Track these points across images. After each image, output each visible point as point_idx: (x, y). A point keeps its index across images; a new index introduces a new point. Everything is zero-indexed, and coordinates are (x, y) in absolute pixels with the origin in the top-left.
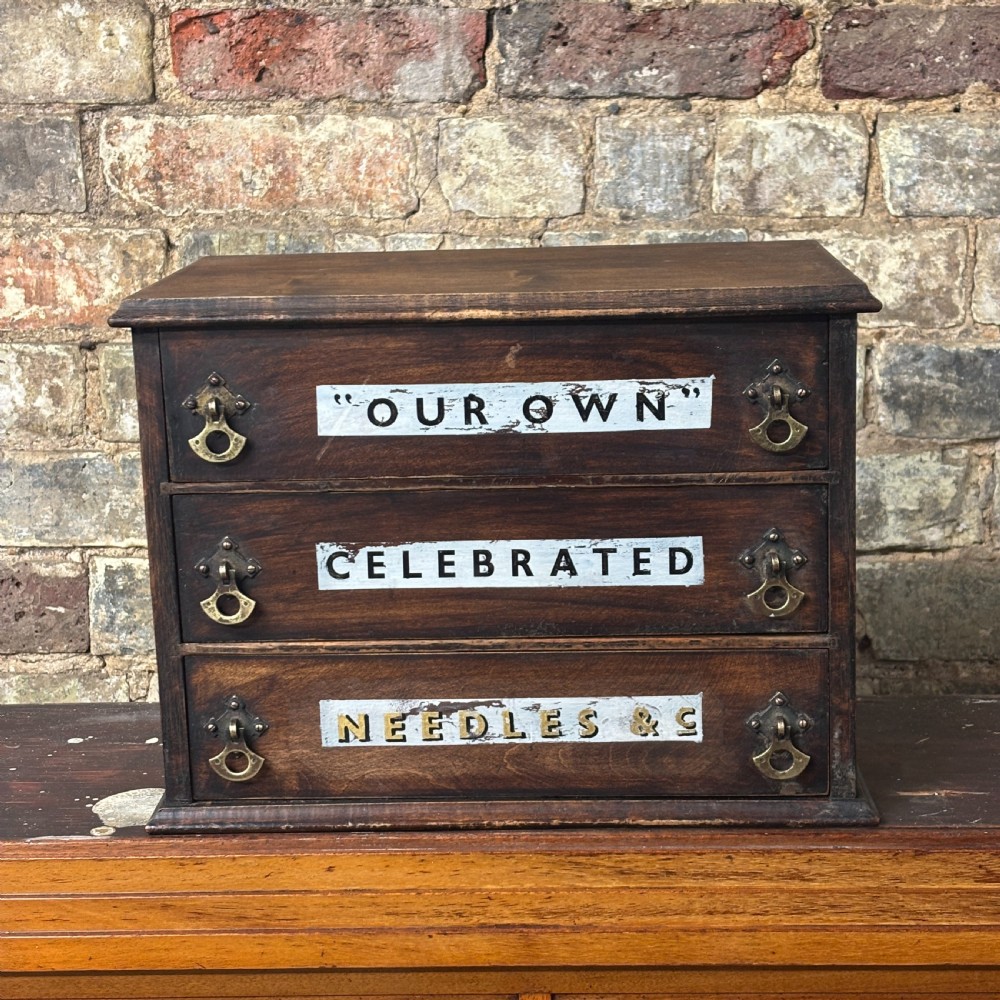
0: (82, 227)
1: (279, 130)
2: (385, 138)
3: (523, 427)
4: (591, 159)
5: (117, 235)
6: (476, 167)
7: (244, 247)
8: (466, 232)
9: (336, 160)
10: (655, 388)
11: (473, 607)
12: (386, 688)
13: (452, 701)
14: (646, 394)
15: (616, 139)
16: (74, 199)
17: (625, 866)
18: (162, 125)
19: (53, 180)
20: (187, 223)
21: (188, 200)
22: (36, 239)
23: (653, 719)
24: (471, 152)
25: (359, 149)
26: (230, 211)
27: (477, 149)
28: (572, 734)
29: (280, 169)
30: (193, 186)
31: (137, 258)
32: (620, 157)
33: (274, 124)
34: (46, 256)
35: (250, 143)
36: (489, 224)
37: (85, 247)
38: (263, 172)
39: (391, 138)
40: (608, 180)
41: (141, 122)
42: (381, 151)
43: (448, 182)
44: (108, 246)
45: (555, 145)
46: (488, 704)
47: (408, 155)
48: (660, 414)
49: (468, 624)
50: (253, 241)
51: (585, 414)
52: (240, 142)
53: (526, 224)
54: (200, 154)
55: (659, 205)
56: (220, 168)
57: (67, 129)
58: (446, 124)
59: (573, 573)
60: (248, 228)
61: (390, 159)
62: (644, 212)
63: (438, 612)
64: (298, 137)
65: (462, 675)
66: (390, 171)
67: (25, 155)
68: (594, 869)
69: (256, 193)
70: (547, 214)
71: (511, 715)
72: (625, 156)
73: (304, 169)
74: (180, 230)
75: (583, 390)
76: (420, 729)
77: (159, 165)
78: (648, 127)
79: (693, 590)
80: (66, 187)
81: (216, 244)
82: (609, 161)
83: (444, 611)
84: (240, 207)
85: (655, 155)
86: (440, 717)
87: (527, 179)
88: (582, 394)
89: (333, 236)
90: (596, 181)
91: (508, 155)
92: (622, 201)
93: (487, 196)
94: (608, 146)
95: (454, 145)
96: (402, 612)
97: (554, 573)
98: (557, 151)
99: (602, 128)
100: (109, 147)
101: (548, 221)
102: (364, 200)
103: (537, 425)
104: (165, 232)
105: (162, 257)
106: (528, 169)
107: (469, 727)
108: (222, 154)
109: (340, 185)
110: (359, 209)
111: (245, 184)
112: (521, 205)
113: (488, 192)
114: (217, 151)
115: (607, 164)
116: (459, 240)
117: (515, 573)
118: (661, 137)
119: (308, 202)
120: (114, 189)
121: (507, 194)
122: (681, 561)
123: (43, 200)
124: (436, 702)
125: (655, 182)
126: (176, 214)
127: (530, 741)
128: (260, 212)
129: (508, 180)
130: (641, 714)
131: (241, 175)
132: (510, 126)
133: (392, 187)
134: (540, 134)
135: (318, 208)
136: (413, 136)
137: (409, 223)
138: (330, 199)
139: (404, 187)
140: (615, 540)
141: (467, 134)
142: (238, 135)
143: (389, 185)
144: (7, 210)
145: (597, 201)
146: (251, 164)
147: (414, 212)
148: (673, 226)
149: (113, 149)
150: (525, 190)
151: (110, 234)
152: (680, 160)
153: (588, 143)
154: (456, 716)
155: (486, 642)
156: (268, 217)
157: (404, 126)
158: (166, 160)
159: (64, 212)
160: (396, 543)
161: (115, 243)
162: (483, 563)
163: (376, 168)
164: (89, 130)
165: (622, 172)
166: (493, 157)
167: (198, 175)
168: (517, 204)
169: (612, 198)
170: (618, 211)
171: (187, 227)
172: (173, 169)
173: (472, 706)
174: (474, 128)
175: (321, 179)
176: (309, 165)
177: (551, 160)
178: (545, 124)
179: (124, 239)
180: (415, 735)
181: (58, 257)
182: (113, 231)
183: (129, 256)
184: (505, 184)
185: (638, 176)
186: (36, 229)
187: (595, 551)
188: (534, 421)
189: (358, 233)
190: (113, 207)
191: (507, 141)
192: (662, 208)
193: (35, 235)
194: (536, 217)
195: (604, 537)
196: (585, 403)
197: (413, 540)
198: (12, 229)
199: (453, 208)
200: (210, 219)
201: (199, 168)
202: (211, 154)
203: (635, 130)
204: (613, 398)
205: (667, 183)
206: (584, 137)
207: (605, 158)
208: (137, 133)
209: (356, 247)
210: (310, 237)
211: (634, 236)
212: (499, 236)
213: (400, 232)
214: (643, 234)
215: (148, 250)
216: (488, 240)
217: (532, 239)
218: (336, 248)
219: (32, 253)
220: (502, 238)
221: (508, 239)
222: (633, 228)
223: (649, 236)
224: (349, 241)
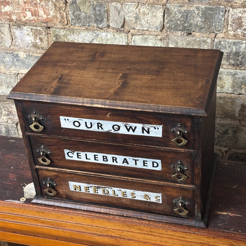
3: (113, 131)
7: (85, 4)
8: (145, 3)
10: (147, 126)
11: (103, 167)
12: (83, 181)
13: (100, 186)
14: (144, 127)
23: (149, 197)
28: (129, 197)
31: (58, 6)
34: (36, 4)
37: (45, 2)
44: (51, 3)
46: (109, 188)
48: (148, 132)
49: (102, 171)
50: (87, 3)
51: (128, 130)
59: (128, 163)
63: (95, 167)
65: (102, 181)
71: (114, 191)
75: (128, 125)
76: (93, 190)
79: (159, 171)
81: (78, 3)
83: (96, 167)
86: (97, 189)
88: (127, 126)
96: (87, 166)
97: (123, 163)
103: (116, 131)
105: (64, 6)
107: (104, 192)
116: (143, 5)
117: (113, 162)
122: (155, 165)
124: (96, 186)
127: (119, 197)
130: (146, 195)
140: (138, 158)
148: (203, 4)
154: (101, 189)
155: (107, 175)
160: (83, 152)
162: (105, 159)
173: (105, 188)
180: (91, 191)
181: (38, 4)
183: (56, 5)
187: (133, 160)
188: (115, 130)
189: (115, 2)
195: (135, 157)
196: (128, 128)
197: (88, 152)
204: (136, 127)
209: (114, 5)
210: (102, 3)
211: (192, 6)
212: (154, 4)
213: (127, 2)
214: (194, 6)
215: (60, 4)
216: (151, 5)
217: (163, 6)
218: (109, 6)
219: (32, 3)
220: (154, 5)
221: (156, 6)
222: (192, 4)
223: (196, 7)
224: (113, 4)
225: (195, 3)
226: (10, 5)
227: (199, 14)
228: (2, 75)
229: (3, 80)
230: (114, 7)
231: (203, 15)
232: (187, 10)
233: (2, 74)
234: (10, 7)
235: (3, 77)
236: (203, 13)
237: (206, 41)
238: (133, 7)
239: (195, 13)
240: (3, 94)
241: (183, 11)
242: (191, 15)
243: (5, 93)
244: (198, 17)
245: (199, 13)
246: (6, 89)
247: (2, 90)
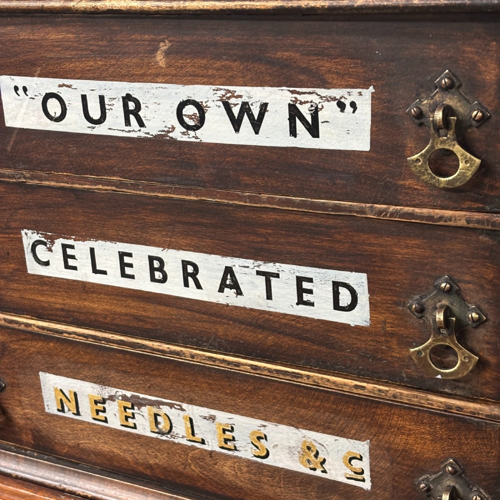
3: (178, 134)
10: (308, 98)
11: (151, 311)
12: (86, 372)
13: (142, 396)
14: (298, 105)
23: (321, 456)
28: (247, 452)
46: (171, 406)
48: (314, 130)
49: (149, 326)
51: (236, 124)
59: (239, 293)
63: (123, 310)
65: (147, 374)
71: (191, 420)
75: (233, 96)
76: (118, 414)
79: (358, 330)
83: (128, 311)
86: (133, 408)
88: (232, 101)
96: (96, 306)
97: (221, 290)
103: (192, 133)
107: (157, 423)
117: (186, 284)
122: (345, 298)
124: (129, 394)
127: (210, 449)
130: (309, 448)
140: (277, 264)
154: (145, 410)
155: (165, 347)
160: (83, 238)
162: (157, 269)
173: (158, 404)
180: (114, 418)
187: (259, 273)
188: (188, 128)
195: (268, 259)
196: (236, 111)
197: (97, 238)
204: (264, 107)
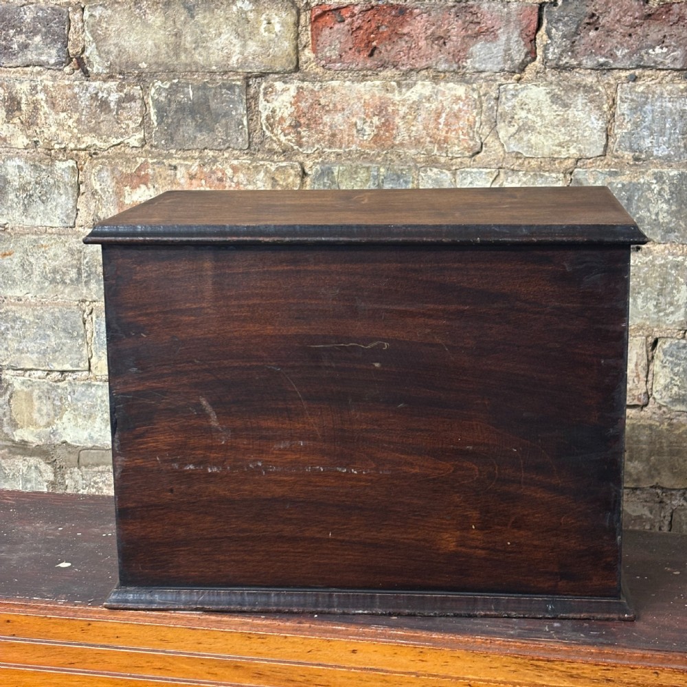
0: (245, 160)
1: (383, 92)
2: (459, 98)
4: (613, 115)
5: (268, 166)
6: (525, 120)
7: (355, 176)
8: (516, 168)
9: (423, 114)
15: (632, 100)
16: (240, 140)
17: (574, 672)
18: (302, 88)
19: (227, 127)
20: (316, 158)
21: (318, 142)
22: (214, 168)
24: (522, 109)
25: (440, 106)
26: (347, 150)
27: (527, 107)
29: (383, 120)
30: (322, 132)
31: (281, 183)
32: (634, 113)
33: (380, 88)
34: (220, 180)
35: (363, 102)
36: (533, 163)
37: (247, 174)
38: (371, 122)
39: (464, 98)
40: (626, 131)
41: (288, 86)
42: (456, 107)
43: (504, 131)
44: (262, 174)
45: (586, 104)
47: (475, 111)
50: (362, 172)
52: (356, 100)
53: (561, 162)
54: (328, 109)
55: (664, 150)
56: (341, 119)
57: (237, 90)
58: (504, 88)
60: (359, 163)
61: (462, 113)
62: (652, 156)
64: (397, 97)
66: (461, 123)
67: (209, 108)
68: (550, 672)
69: (365, 138)
70: (577, 156)
72: (639, 113)
73: (399, 121)
74: (311, 163)
77: (299, 116)
78: (658, 92)
80: (235, 131)
81: (336, 174)
82: (626, 116)
84: (353, 147)
85: (663, 113)
87: (563, 129)
89: (418, 169)
90: (616, 131)
91: (550, 112)
92: (635, 147)
93: (533, 142)
94: (626, 105)
95: (510, 104)
98: (587, 109)
99: (622, 92)
100: (265, 103)
101: (578, 160)
102: (442, 143)
104: (302, 164)
105: (299, 182)
106: (565, 122)
108: (343, 109)
109: (425, 132)
110: (438, 150)
111: (358, 131)
112: (558, 149)
113: (534, 138)
114: (339, 107)
115: (624, 119)
116: (510, 174)
118: (667, 99)
119: (402, 144)
120: (268, 133)
121: (547, 140)
123: (219, 140)
125: (662, 133)
126: (309, 152)
128: (367, 151)
129: (549, 130)
131: (356, 124)
132: (552, 90)
133: (463, 134)
134: (575, 96)
135: (408, 149)
136: (479, 97)
137: (474, 161)
138: (418, 142)
139: (471, 135)
141: (520, 96)
142: (355, 95)
143: (461, 133)
144: (195, 147)
145: (616, 146)
146: (363, 116)
147: (478, 153)
148: (674, 166)
149: (269, 104)
150: (561, 137)
151: (264, 165)
152: (682, 117)
153: (611, 103)
156: (373, 155)
157: (473, 90)
158: (304, 113)
159: (234, 149)
161: (267, 171)
163: (451, 120)
164: (252, 91)
165: (636, 125)
166: (539, 113)
167: (325, 124)
168: (554, 148)
169: (628, 145)
170: (632, 154)
171: (316, 161)
172: (309, 120)
174: (526, 91)
175: (412, 128)
176: (404, 117)
177: (582, 116)
178: (579, 89)
179: (273, 169)
181: (228, 180)
182: (266, 163)
183: (276, 181)
184: (547, 132)
185: (649, 128)
186: (215, 160)
189: (436, 167)
190: (266, 146)
191: (549, 101)
192: (666, 153)
193: (214, 165)
194: (569, 158)
198: (198, 160)
199: (506, 150)
200: (333, 155)
201: (326, 119)
202: (335, 109)
203: (647, 94)
205: (671, 134)
206: (608, 98)
207: (623, 114)
208: (285, 94)
209: (434, 177)
210: (402, 170)
211: (643, 173)
212: (540, 171)
213: (467, 167)
214: (650, 172)
215: (289, 177)
216: (532, 173)
217: (565, 174)
218: (420, 178)
219: (211, 177)
220: (542, 173)
221: (547, 174)
222: (643, 167)
223: (654, 174)
224: (429, 173)
225: (652, 163)
226: (149, 185)
227: (662, 193)
228: (99, 386)
229: (99, 402)
230: (432, 180)
231: (674, 195)
232: (630, 183)
233: (98, 383)
234: (149, 188)
235: (100, 393)
236: (673, 189)
237: (683, 263)
238: (485, 179)
239: (653, 190)
240: (90, 445)
241: (620, 186)
242: (641, 196)
243: (98, 440)
244: (659, 202)
245: (662, 189)
246: (103, 428)
247: (89, 430)
